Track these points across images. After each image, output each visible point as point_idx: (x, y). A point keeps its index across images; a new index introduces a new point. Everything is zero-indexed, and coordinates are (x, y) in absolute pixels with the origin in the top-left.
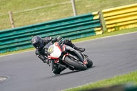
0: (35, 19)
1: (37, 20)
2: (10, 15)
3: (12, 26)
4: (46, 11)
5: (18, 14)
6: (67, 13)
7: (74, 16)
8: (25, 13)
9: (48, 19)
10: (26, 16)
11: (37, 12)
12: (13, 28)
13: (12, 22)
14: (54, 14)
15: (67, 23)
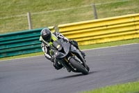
15: (21, 37)
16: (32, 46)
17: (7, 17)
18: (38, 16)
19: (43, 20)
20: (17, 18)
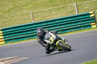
0: (48, 16)
1: (50, 17)
2: (31, 13)
4: (56, 11)
5: (37, 13)
8: (42, 12)
11: (50, 11)
12: (33, 22)
13: (32, 18)
14: (62, 13)
15: (71, 19)
16: (79, 26)
17: (61, 6)
18: (83, 5)
19: (86, 7)
20: (68, 7)
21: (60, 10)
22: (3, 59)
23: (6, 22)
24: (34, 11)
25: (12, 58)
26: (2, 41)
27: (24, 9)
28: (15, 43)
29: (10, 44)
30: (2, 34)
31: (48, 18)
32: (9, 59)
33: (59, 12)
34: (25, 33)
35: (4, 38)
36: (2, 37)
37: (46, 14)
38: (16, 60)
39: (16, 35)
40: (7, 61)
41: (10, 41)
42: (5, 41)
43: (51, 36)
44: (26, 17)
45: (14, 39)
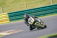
0: (35, 6)
1: (36, 6)
2: (25, 4)
3: (26, 8)
4: (40, 3)
5: (29, 4)
6: (49, 3)
7: (52, 4)
8: (31, 3)
9: (41, 6)
10: (32, 4)
11: (36, 3)
13: (26, 7)
14: (43, 4)
21: (42, 2)
22: (9, 31)
23: (10, 9)
24: (27, 3)
25: (14, 30)
26: (8, 21)
27: (21, 1)
28: (15, 22)
29: (13, 22)
30: (8, 16)
31: (35, 7)
32: (12, 31)
33: (41, 3)
34: (21, 16)
35: (9, 19)
36: (8, 18)
37: (34, 5)
38: (17, 32)
39: (16, 17)
40: (11, 32)
41: (13, 21)
42: (10, 20)
43: (31, 19)
44: (22, 6)
45: (15, 19)
